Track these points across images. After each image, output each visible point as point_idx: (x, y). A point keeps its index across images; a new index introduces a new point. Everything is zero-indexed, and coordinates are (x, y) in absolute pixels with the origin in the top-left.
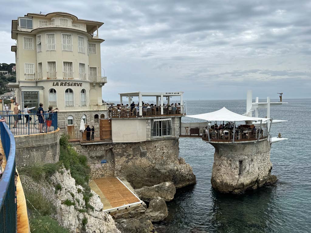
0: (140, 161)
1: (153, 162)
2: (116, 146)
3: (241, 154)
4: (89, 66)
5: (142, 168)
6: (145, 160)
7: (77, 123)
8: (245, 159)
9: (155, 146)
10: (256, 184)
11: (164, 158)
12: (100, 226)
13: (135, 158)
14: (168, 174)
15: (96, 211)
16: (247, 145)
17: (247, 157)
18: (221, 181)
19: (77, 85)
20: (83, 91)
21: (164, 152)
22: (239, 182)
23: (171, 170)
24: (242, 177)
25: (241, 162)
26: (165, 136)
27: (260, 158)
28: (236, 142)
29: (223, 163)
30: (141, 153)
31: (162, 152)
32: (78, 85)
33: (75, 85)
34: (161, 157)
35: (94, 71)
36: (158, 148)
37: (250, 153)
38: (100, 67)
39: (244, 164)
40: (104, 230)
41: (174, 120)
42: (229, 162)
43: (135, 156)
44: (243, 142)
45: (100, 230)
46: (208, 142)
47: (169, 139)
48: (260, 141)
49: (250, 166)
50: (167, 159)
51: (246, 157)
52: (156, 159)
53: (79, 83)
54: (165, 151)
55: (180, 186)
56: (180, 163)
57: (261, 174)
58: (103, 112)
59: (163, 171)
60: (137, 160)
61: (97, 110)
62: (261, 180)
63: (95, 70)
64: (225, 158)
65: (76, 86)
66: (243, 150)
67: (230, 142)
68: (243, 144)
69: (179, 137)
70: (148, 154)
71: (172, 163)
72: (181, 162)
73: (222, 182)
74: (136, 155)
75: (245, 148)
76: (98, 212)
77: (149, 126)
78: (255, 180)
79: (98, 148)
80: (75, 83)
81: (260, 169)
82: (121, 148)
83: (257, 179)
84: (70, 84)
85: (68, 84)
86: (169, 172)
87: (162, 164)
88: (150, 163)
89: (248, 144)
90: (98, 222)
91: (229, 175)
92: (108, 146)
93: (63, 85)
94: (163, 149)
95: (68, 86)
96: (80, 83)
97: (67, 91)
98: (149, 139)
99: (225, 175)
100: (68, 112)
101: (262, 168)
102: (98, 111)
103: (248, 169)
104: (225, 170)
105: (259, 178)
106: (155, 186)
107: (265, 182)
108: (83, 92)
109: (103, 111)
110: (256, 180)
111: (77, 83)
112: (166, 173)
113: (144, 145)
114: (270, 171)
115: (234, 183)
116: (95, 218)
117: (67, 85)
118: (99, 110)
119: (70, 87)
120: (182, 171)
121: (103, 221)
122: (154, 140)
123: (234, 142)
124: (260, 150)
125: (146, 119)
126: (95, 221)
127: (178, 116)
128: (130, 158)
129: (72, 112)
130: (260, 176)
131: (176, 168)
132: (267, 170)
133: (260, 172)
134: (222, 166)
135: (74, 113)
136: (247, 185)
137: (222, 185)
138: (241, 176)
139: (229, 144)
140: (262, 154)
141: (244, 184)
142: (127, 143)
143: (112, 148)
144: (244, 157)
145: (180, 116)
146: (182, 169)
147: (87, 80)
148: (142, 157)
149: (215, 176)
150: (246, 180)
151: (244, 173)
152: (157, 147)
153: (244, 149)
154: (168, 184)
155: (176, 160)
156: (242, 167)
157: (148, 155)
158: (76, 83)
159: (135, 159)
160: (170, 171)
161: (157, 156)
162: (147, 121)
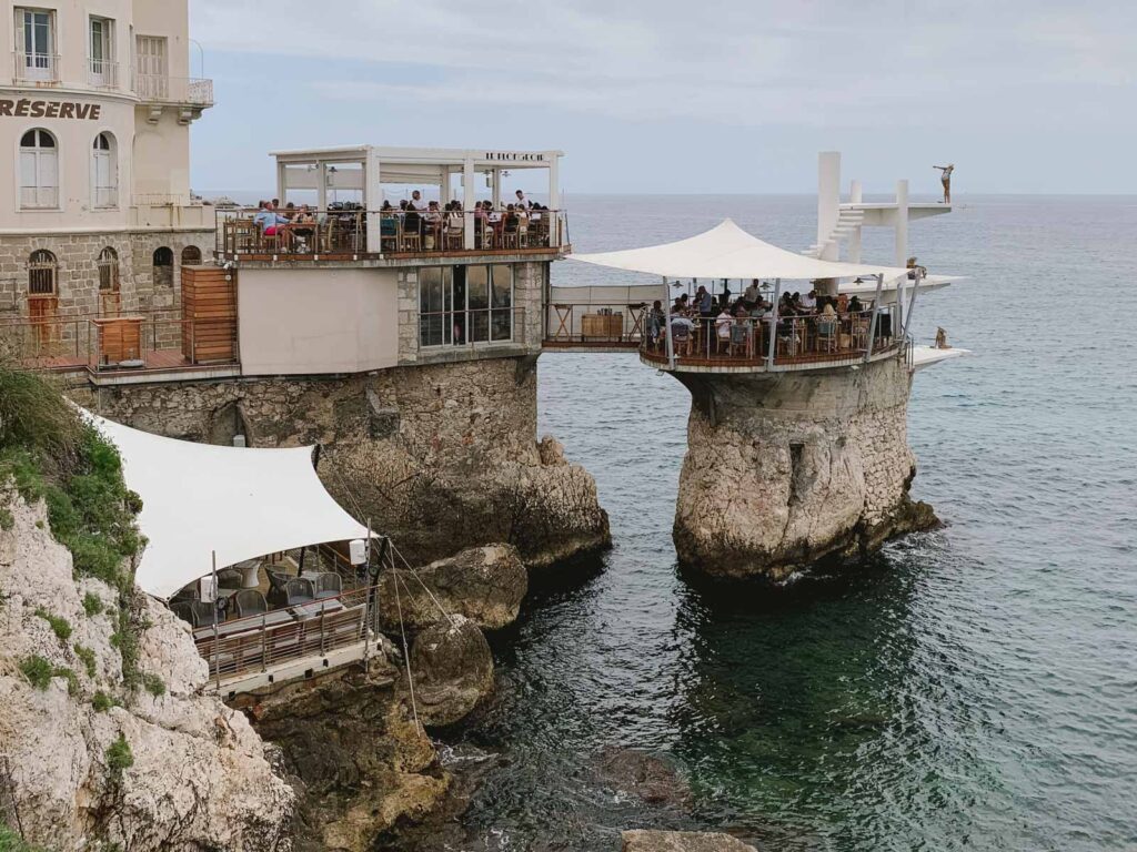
0: (369, 456)
1: (428, 460)
2: (259, 389)
3: (799, 418)
4: (137, 32)
5: (377, 488)
6: (392, 452)
7: (72, 286)
8: (813, 438)
9: (439, 390)
10: (853, 539)
11: (477, 441)
12: (196, 766)
13: (343, 443)
14: (490, 509)
15: (174, 698)
16: (823, 380)
17: (822, 431)
18: (717, 531)
19: (74, 113)
20: (104, 141)
21: (479, 415)
22: (792, 536)
23: (505, 494)
24: (800, 513)
25: (797, 450)
26: (481, 345)
27: (872, 432)
28: (779, 368)
29: (726, 457)
30: (372, 419)
31: (468, 414)
32: (81, 115)
33: (66, 110)
34: (461, 439)
35: (153, 53)
36: (449, 396)
37: (832, 413)
38: (182, 36)
39: (809, 457)
40: (211, 785)
41: (520, 275)
42: (749, 450)
43: (344, 436)
44: (810, 366)
45: (194, 788)
46: (667, 368)
47: (496, 357)
48: (874, 363)
49: (835, 465)
50: (487, 443)
51: (819, 430)
52: (439, 445)
53: (87, 106)
54: (479, 410)
55: (547, 558)
56: (543, 461)
57: (873, 497)
58: (191, 236)
59: (470, 497)
60: (355, 451)
61: (168, 227)
62: (876, 521)
63: (160, 49)
64: (736, 434)
65: (70, 116)
66: (808, 401)
67: (755, 369)
68: (806, 373)
69: (540, 346)
70: (403, 422)
71: (511, 463)
72: (548, 454)
73: (719, 537)
74: (351, 428)
75: (816, 391)
76: (183, 704)
77: (413, 299)
78: (850, 524)
79: (170, 400)
80: (66, 105)
81: (871, 477)
82: (282, 398)
83: (861, 518)
84: (45, 108)
85: (35, 106)
86: (495, 502)
87: (465, 469)
88: (414, 464)
89: (827, 375)
90: (182, 752)
91: (750, 505)
92: (220, 389)
93: (13, 110)
94: (471, 403)
95: (32, 115)
96: (91, 103)
97: (28, 140)
98: (413, 358)
99: (733, 506)
100: (33, 236)
101: (877, 475)
102: (173, 231)
103: (825, 480)
104: (735, 486)
105: (869, 515)
106: (435, 565)
107: (889, 529)
108: (105, 145)
109: (193, 231)
110: (857, 524)
111: (78, 106)
112: (483, 505)
113: (387, 386)
114: (907, 485)
115: (770, 543)
116: (170, 733)
117: (31, 111)
118: (176, 227)
119: (43, 123)
120: (554, 493)
121: (209, 743)
122: (434, 361)
123: (773, 368)
124: (870, 399)
125: (400, 269)
126: (171, 748)
127: (539, 258)
128: (323, 442)
129: (49, 235)
130: (870, 507)
131: (525, 482)
132: (898, 480)
133: (870, 489)
134: (723, 468)
135: (63, 240)
136: (820, 548)
137: (721, 548)
138: (799, 508)
139: (750, 377)
140: (880, 416)
141: (811, 542)
142: (307, 377)
143: (240, 399)
144: (809, 431)
145: (546, 258)
146: (554, 488)
147: (125, 89)
148: (380, 438)
149: (691, 514)
150: (817, 525)
151: (811, 494)
152: (444, 393)
153: (810, 394)
154: (492, 554)
155: (525, 448)
156: (799, 470)
157: (403, 431)
158: (71, 106)
159: (347, 445)
160: (503, 495)
161: (446, 431)
162: (401, 276)
